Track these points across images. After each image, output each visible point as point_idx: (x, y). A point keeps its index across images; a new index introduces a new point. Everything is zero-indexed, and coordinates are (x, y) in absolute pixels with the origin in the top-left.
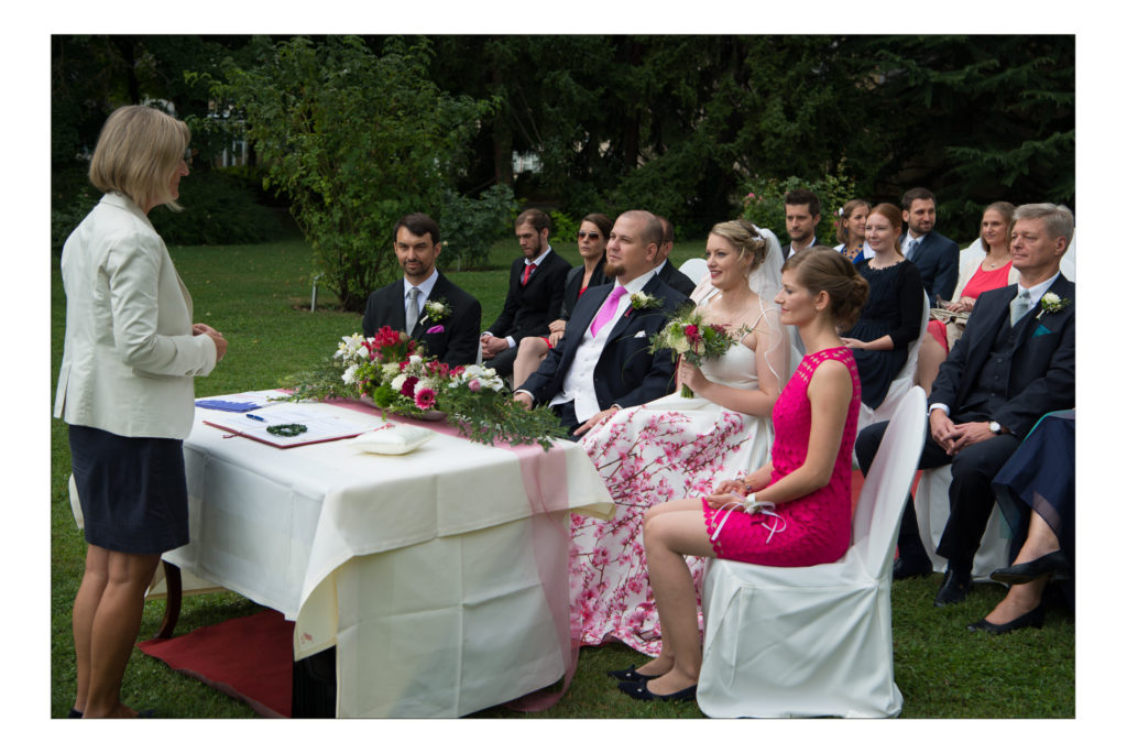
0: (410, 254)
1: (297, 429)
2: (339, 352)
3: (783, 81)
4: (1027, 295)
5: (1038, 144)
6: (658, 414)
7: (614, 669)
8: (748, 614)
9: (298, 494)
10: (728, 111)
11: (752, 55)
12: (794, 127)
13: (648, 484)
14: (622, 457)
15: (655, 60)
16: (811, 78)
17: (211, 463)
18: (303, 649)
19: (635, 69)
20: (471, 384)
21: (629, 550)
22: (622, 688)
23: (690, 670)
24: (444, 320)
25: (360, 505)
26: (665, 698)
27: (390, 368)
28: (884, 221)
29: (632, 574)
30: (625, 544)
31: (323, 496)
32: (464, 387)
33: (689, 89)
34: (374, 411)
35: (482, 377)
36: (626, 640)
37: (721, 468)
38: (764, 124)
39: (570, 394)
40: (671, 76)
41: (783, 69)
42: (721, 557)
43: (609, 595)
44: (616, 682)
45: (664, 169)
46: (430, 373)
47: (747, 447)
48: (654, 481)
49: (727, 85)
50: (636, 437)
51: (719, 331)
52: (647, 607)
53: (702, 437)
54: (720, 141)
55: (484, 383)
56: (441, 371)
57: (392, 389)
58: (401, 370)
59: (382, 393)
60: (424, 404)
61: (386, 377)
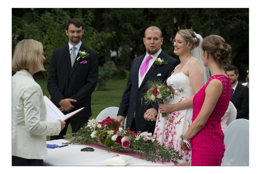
2: (88, 126)
20: (144, 139)
27: (111, 132)
32: (141, 140)
34: (105, 148)
35: (148, 136)
46: (127, 135)
55: (149, 138)
56: (131, 134)
57: (112, 140)
58: (115, 133)
59: (107, 142)
60: (126, 146)
61: (109, 136)
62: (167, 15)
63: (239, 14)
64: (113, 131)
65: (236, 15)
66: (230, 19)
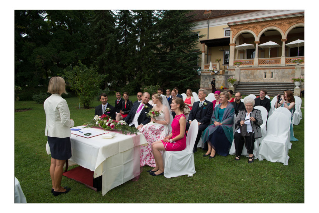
0: (104, 100)
1: (90, 134)
2: (94, 118)
3: (147, 72)
4: (201, 103)
5: (182, 81)
6: (151, 126)
7: (148, 170)
8: (172, 160)
9: (93, 148)
10: (140, 76)
12: (149, 78)
13: (150, 138)
14: (145, 134)
15: (128, 69)
16: (151, 71)
17: (75, 142)
18: (95, 176)
19: (125, 70)
20: (121, 124)
21: (147, 149)
22: (150, 174)
23: (162, 170)
24: (110, 111)
25: (106, 149)
26: (158, 175)
27: (105, 121)
28: (174, 92)
29: (148, 153)
30: (146, 148)
31: (99, 148)
34: (103, 129)
36: (148, 165)
37: (161, 134)
38: (145, 78)
39: (133, 123)
40: (131, 71)
41: (147, 70)
42: (166, 150)
43: (144, 157)
44: (149, 173)
45: (131, 85)
46: (113, 122)
47: (164, 130)
48: (151, 137)
50: (147, 130)
51: (158, 112)
52: (151, 158)
53: (158, 129)
54: (139, 80)
55: (123, 123)
56: (115, 122)
57: (106, 125)
58: (107, 122)
59: (104, 126)
60: (112, 128)
61: (104, 123)
62: (132, 67)
63: (162, 66)
65: (161, 66)
66: (159, 68)
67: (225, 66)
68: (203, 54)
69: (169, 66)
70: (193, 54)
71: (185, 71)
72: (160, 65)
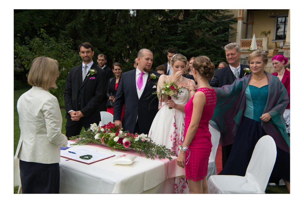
1: (90, 157)
2: (91, 129)
11: (140, 45)
15: (117, 46)
17: (64, 170)
19: (113, 48)
27: (112, 135)
32: (140, 141)
33: (126, 52)
40: (122, 49)
46: (127, 136)
49: (135, 52)
55: (145, 139)
56: (131, 136)
57: (114, 141)
59: (110, 143)
60: (127, 146)
61: (111, 137)
62: (123, 42)
64: (115, 134)
67: (276, 43)
68: (240, 22)
69: (183, 42)
70: (223, 22)
71: (209, 51)
72: (169, 40)
